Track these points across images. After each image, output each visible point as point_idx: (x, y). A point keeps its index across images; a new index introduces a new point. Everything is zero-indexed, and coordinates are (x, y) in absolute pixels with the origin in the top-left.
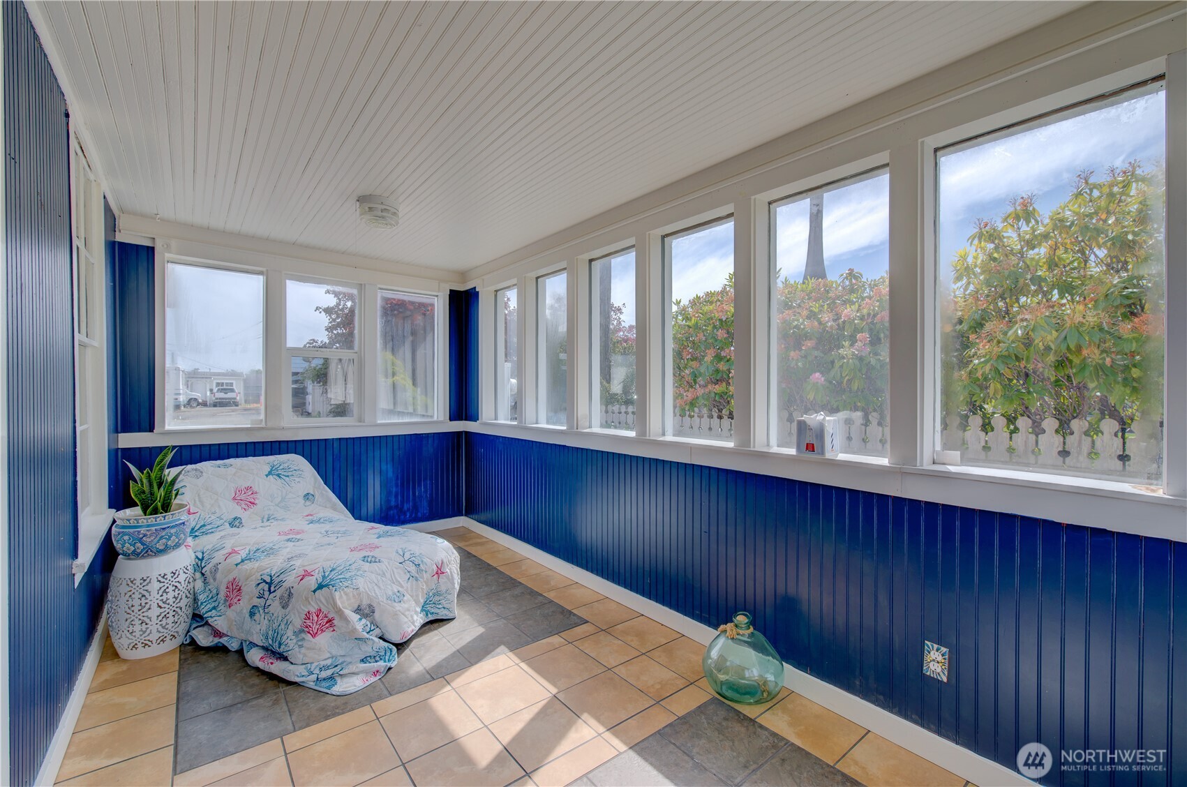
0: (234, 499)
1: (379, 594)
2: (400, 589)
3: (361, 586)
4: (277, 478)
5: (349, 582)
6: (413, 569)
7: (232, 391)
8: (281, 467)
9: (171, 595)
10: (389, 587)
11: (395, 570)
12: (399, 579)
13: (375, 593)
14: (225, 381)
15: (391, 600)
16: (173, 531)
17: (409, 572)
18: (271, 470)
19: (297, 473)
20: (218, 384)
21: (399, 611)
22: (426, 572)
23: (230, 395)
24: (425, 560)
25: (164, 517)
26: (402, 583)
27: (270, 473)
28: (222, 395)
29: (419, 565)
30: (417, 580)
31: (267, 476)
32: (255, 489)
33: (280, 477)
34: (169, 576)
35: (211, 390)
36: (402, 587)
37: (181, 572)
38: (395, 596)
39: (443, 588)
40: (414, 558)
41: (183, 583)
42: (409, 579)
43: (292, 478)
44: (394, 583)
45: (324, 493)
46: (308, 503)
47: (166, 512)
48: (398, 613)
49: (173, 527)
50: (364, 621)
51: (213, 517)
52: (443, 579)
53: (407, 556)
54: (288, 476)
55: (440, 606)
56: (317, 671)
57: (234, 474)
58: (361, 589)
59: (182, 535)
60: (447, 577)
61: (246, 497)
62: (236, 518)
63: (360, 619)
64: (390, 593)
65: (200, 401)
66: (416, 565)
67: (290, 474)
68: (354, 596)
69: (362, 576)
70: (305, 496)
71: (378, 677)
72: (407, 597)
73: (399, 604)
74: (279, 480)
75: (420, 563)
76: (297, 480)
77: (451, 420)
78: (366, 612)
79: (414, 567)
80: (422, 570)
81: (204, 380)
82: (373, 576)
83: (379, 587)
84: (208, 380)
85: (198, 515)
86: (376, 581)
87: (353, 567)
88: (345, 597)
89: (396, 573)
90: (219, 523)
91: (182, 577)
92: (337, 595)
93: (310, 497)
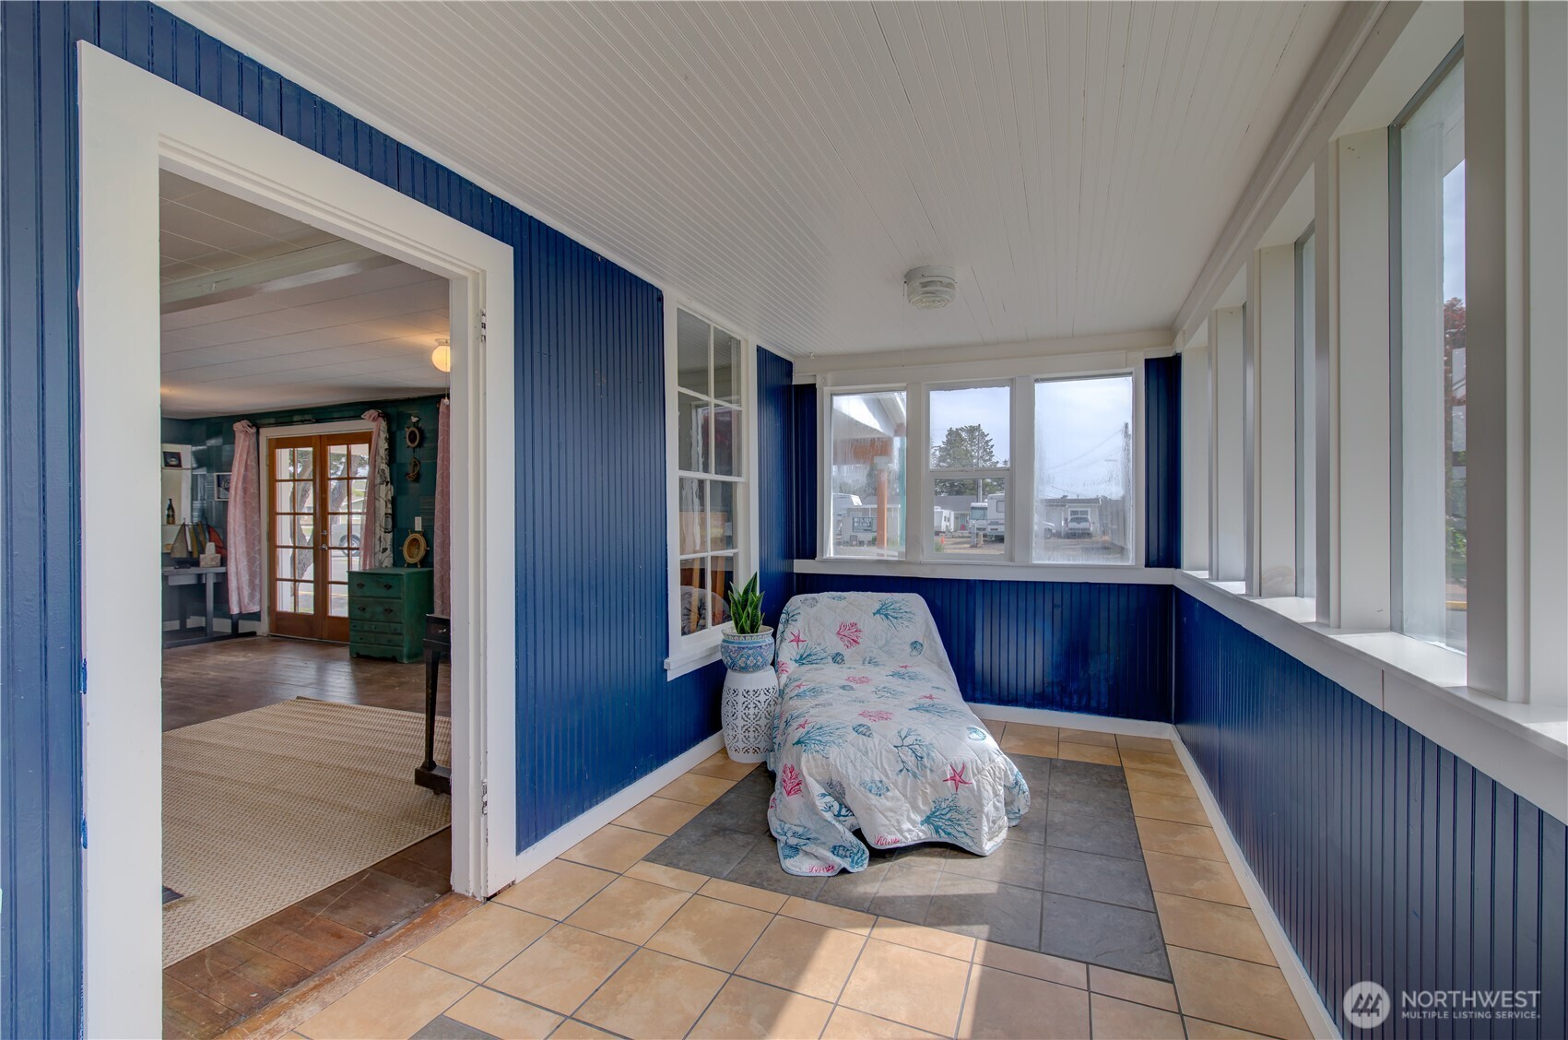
0: (838, 633)
1: (850, 774)
2: (884, 779)
3: (831, 757)
4: (884, 618)
5: (822, 747)
6: (911, 761)
7: (1086, 520)
8: (892, 607)
9: (752, 711)
10: (869, 771)
11: (884, 752)
12: (886, 767)
13: (847, 771)
14: (1079, 509)
15: (865, 787)
16: (750, 652)
17: (903, 762)
18: (881, 609)
19: (908, 615)
20: (1073, 513)
21: (875, 806)
22: (931, 771)
23: (1083, 525)
24: (933, 754)
25: (745, 637)
26: (889, 773)
27: (878, 612)
28: (1074, 525)
29: (922, 758)
30: (915, 776)
31: (874, 614)
32: (860, 627)
33: (887, 618)
34: (751, 693)
35: (1066, 520)
36: (887, 776)
37: (762, 692)
38: (874, 785)
39: (963, 805)
40: (917, 747)
41: (763, 703)
42: (901, 771)
43: (900, 620)
44: (878, 768)
45: (933, 644)
46: (915, 653)
47: (753, 632)
48: (873, 808)
49: (750, 649)
50: (828, 799)
51: (818, 649)
52: (963, 790)
53: (909, 741)
54: (896, 618)
55: (959, 829)
56: (789, 834)
57: (844, 609)
58: (831, 759)
59: (759, 658)
60: (972, 790)
61: (850, 634)
62: (838, 654)
63: (824, 795)
64: (868, 779)
65: (1054, 531)
66: (916, 756)
67: (899, 615)
68: (822, 765)
69: (839, 745)
70: (912, 644)
71: (829, 874)
72: (895, 793)
73: (878, 797)
74: (886, 621)
75: (925, 755)
76: (906, 623)
77: (1147, 565)
78: (836, 790)
79: (913, 758)
80: (925, 767)
81: (1059, 508)
82: (852, 751)
83: (855, 766)
84: (1063, 508)
85: (806, 643)
86: (852, 757)
87: (838, 732)
88: (812, 763)
89: (883, 757)
90: (824, 655)
91: (763, 698)
92: (804, 758)
93: (918, 646)
